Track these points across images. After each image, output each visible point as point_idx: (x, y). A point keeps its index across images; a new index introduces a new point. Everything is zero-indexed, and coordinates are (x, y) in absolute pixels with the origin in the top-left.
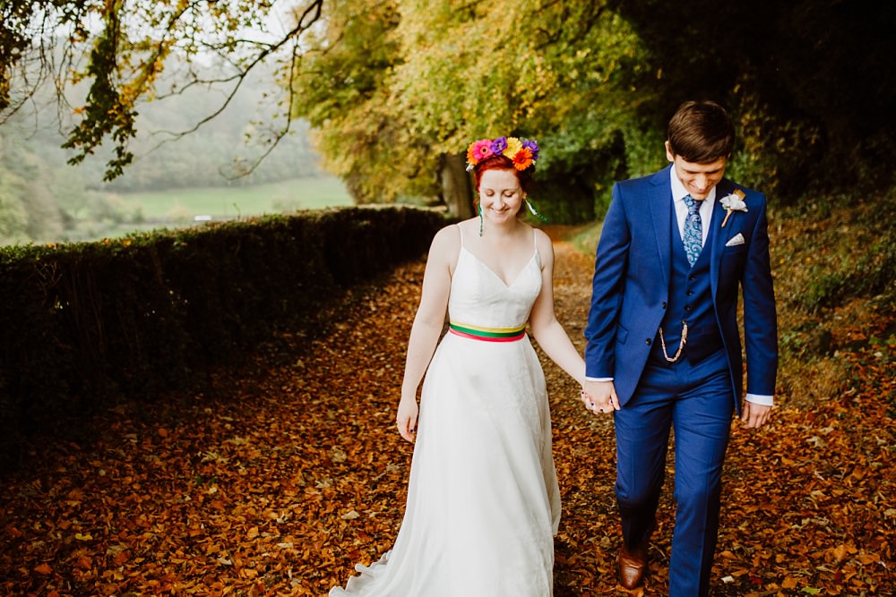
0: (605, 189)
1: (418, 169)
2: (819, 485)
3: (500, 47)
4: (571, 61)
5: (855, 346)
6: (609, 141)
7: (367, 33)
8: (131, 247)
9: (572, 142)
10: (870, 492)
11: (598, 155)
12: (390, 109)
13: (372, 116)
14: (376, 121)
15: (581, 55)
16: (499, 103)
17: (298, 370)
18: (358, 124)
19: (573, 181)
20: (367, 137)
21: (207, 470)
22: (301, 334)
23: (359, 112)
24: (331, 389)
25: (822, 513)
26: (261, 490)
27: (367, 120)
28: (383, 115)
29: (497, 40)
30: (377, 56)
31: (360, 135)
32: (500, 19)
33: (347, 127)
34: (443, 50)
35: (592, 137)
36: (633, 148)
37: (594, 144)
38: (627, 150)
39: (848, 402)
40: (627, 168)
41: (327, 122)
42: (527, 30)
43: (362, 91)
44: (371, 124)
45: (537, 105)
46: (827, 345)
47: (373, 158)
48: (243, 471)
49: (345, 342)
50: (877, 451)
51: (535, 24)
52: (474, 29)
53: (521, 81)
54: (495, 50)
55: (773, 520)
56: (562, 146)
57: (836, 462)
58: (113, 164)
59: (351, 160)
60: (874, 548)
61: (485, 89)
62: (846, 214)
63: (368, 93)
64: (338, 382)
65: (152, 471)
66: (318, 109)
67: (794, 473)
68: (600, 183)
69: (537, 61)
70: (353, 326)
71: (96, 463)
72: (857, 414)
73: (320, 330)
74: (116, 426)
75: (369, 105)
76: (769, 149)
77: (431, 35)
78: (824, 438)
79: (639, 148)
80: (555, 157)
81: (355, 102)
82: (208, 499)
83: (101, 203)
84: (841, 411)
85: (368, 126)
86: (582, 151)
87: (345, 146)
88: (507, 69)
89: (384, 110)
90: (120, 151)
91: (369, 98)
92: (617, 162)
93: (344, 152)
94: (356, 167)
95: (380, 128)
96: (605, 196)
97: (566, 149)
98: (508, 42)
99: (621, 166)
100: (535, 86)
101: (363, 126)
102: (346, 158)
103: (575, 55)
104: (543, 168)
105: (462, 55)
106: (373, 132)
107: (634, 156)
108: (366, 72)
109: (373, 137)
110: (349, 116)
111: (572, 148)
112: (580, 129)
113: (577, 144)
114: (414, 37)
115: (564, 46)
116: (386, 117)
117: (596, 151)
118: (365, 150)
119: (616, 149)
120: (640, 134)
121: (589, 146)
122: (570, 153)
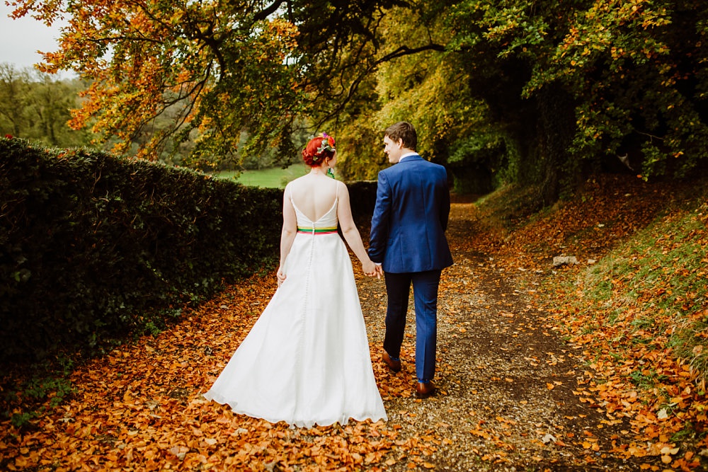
0: (497, 172)
4: (461, 111)
6: (498, 144)
9: (477, 145)
11: (492, 152)
12: (369, 125)
13: (358, 129)
14: (361, 132)
15: (467, 109)
16: (427, 131)
18: (351, 134)
19: (478, 167)
20: (356, 141)
27: (356, 131)
28: (365, 128)
29: (427, 101)
31: (352, 140)
34: (400, 103)
35: (488, 141)
36: (510, 148)
37: (489, 146)
38: (507, 149)
40: (508, 160)
42: (441, 96)
43: (352, 114)
44: (359, 134)
45: (445, 133)
47: (359, 154)
52: (415, 94)
53: (438, 121)
54: (426, 105)
59: (346, 154)
61: (421, 124)
63: (356, 116)
66: (326, 125)
68: (494, 168)
69: (445, 113)
75: (357, 122)
79: (512, 148)
80: (467, 153)
81: (349, 121)
85: (356, 135)
86: (481, 149)
88: (431, 115)
89: (366, 126)
91: (356, 118)
92: (503, 156)
93: (342, 150)
94: (348, 160)
95: (363, 136)
96: (497, 176)
97: (473, 148)
98: (432, 102)
99: (504, 158)
100: (444, 124)
101: (353, 135)
102: (342, 154)
103: (464, 109)
104: (460, 159)
105: (411, 106)
106: (359, 139)
107: (510, 153)
108: (355, 102)
109: (359, 142)
110: (345, 129)
111: (477, 148)
112: (482, 136)
113: (479, 146)
114: (385, 92)
115: (460, 103)
116: (367, 130)
117: (490, 149)
118: (354, 149)
119: (501, 149)
120: (512, 140)
121: (486, 147)
122: (475, 151)
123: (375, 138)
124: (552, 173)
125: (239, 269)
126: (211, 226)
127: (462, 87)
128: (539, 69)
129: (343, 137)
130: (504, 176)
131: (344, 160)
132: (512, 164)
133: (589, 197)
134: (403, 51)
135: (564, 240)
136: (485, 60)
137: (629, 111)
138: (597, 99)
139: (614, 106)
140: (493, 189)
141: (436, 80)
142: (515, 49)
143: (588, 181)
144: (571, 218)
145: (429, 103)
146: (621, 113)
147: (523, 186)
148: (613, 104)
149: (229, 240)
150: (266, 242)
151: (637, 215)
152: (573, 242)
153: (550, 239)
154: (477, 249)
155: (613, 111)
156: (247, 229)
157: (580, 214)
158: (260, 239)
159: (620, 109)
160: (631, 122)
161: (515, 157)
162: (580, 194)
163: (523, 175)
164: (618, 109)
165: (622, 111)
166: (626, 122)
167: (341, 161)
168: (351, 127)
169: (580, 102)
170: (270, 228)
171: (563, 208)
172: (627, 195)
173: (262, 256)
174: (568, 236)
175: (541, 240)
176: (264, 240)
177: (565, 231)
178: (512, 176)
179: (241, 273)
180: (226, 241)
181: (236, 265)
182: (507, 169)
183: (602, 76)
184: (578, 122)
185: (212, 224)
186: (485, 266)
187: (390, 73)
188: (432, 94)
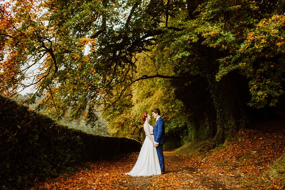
0: (183, 138)
1: (134, 132)
4: (170, 107)
6: (184, 125)
9: (174, 125)
13: (123, 118)
15: (173, 106)
18: (119, 120)
19: (175, 136)
30: (125, 103)
31: (120, 123)
32: (155, 98)
34: (143, 104)
35: (179, 124)
38: (188, 127)
40: (188, 132)
41: (111, 120)
42: (161, 100)
43: (120, 112)
44: (123, 120)
52: (150, 99)
54: (154, 105)
59: (117, 129)
63: (122, 112)
66: (109, 116)
68: (182, 136)
69: (163, 107)
75: (122, 115)
79: (190, 127)
80: (170, 129)
81: (118, 115)
87: (116, 126)
89: (126, 117)
91: (122, 114)
94: (118, 131)
95: (125, 121)
96: (183, 139)
97: (173, 127)
98: (157, 103)
99: (186, 131)
100: (163, 113)
101: (121, 121)
102: (116, 129)
103: (171, 106)
104: (167, 132)
105: (147, 105)
106: (123, 122)
107: (189, 129)
108: (122, 107)
109: (123, 123)
110: (117, 118)
111: (174, 127)
112: (176, 122)
113: (176, 126)
114: (136, 100)
115: (169, 104)
116: (127, 118)
117: (180, 128)
118: (121, 126)
119: (185, 127)
120: (190, 123)
121: (179, 126)
122: (174, 128)
123: (130, 122)
124: (220, 129)
125: (49, 172)
126: (31, 142)
127: (170, 97)
128: (223, 66)
129: (116, 121)
130: (186, 139)
131: (117, 132)
132: (190, 134)
133: (242, 139)
134: (145, 77)
135: (237, 160)
136: (192, 67)
137: (279, 83)
138: (260, 78)
139: (270, 81)
140: (181, 146)
141: (159, 93)
142: (220, 43)
143: (240, 132)
144: (236, 149)
145: (156, 104)
146: (275, 84)
147: (197, 142)
148: (269, 80)
149: (45, 154)
150: (71, 159)
151: (272, 146)
152: (243, 160)
153: (228, 159)
154: (188, 165)
155: (270, 83)
156: (58, 149)
157: (240, 147)
158: (67, 157)
159: (274, 82)
160: (282, 89)
161: (192, 130)
162: (237, 138)
163: (197, 137)
164: (273, 82)
165: (275, 83)
166: (279, 88)
167: (115, 132)
168: (120, 117)
169: (251, 79)
170: (74, 152)
171: (229, 144)
172: (261, 138)
173: (67, 166)
174: (238, 158)
175: (223, 160)
176: (70, 157)
177: (235, 155)
178: (190, 139)
179: (51, 175)
180: (43, 154)
181: (48, 169)
182: (188, 136)
183: (260, 66)
184: (250, 90)
185: (32, 141)
186: (197, 173)
187: (138, 92)
188: (157, 100)
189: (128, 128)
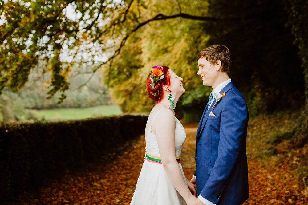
1: (146, 102)
2: (269, 187)
3: (176, 62)
5: (283, 153)
7: (130, 56)
8: (70, 124)
9: (200, 94)
10: (282, 188)
12: (137, 82)
13: (131, 84)
17: (115, 164)
21: (95, 188)
22: (114, 154)
23: (126, 83)
24: (126, 169)
25: (269, 193)
26: (112, 192)
29: (175, 60)
30: (133, 64)
31: (126, 91)
32: (176, 54)
33: (122, 88)
35: (206, 92)
39: (280, 167)
41: (115, 86)
42: (185, 57)
44: (130, 87)
45: (189, 81)
46: (275, 153)
47: (131, 98)
48: (106, 188)
49: (128, 157)
50: (285, 178)
51: (188, 55)
52: (167, 56)
55: (256, 196)
56: (196, 95)
57: (275, 182)
58: (60, 99)
59: (123, 99)
60: (281, 200)
62: (287, 116)
64: (128, 167)
65: (80, 188)
67: (263, 185)
69: (189, 67)
70: (129, 152)
71: (64, 185)
72: (282, 170)
73: (119, 153)
74: (66, 176)
75: (130, 80)
76: (263, 96)
77: (152, 58)
78: (273, 177)
80: (194, 99)
81: (125, 79)
82: (98, 194)
83: (30, 114)
84: (278, 170)
86: (203, 97)
87: (122, 94)
89: (135, 82)
90: (62, 95)
93: (121, 97)
94: (125, 102)
95: (134, 88)
109: (131, 91)
114: (147, 58)
116: (136, 85)
118: (128, 95)
134: (160, 17)
187: (150, 46)
188: (178, 56)
189: (139, 97)
